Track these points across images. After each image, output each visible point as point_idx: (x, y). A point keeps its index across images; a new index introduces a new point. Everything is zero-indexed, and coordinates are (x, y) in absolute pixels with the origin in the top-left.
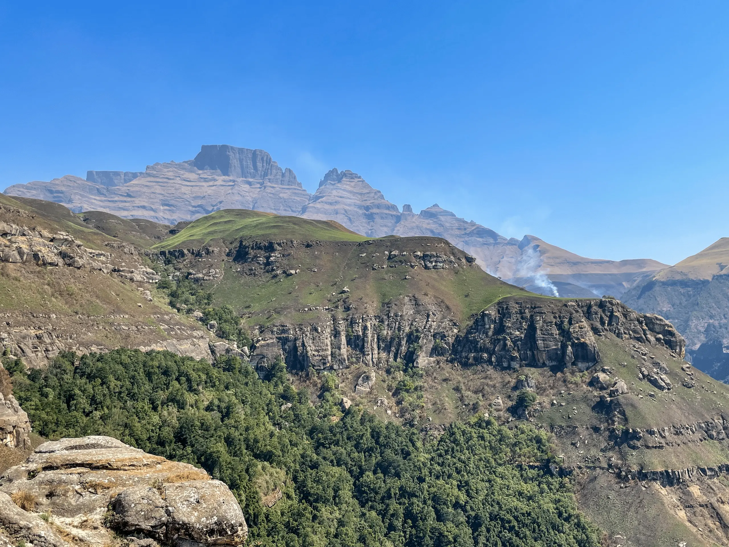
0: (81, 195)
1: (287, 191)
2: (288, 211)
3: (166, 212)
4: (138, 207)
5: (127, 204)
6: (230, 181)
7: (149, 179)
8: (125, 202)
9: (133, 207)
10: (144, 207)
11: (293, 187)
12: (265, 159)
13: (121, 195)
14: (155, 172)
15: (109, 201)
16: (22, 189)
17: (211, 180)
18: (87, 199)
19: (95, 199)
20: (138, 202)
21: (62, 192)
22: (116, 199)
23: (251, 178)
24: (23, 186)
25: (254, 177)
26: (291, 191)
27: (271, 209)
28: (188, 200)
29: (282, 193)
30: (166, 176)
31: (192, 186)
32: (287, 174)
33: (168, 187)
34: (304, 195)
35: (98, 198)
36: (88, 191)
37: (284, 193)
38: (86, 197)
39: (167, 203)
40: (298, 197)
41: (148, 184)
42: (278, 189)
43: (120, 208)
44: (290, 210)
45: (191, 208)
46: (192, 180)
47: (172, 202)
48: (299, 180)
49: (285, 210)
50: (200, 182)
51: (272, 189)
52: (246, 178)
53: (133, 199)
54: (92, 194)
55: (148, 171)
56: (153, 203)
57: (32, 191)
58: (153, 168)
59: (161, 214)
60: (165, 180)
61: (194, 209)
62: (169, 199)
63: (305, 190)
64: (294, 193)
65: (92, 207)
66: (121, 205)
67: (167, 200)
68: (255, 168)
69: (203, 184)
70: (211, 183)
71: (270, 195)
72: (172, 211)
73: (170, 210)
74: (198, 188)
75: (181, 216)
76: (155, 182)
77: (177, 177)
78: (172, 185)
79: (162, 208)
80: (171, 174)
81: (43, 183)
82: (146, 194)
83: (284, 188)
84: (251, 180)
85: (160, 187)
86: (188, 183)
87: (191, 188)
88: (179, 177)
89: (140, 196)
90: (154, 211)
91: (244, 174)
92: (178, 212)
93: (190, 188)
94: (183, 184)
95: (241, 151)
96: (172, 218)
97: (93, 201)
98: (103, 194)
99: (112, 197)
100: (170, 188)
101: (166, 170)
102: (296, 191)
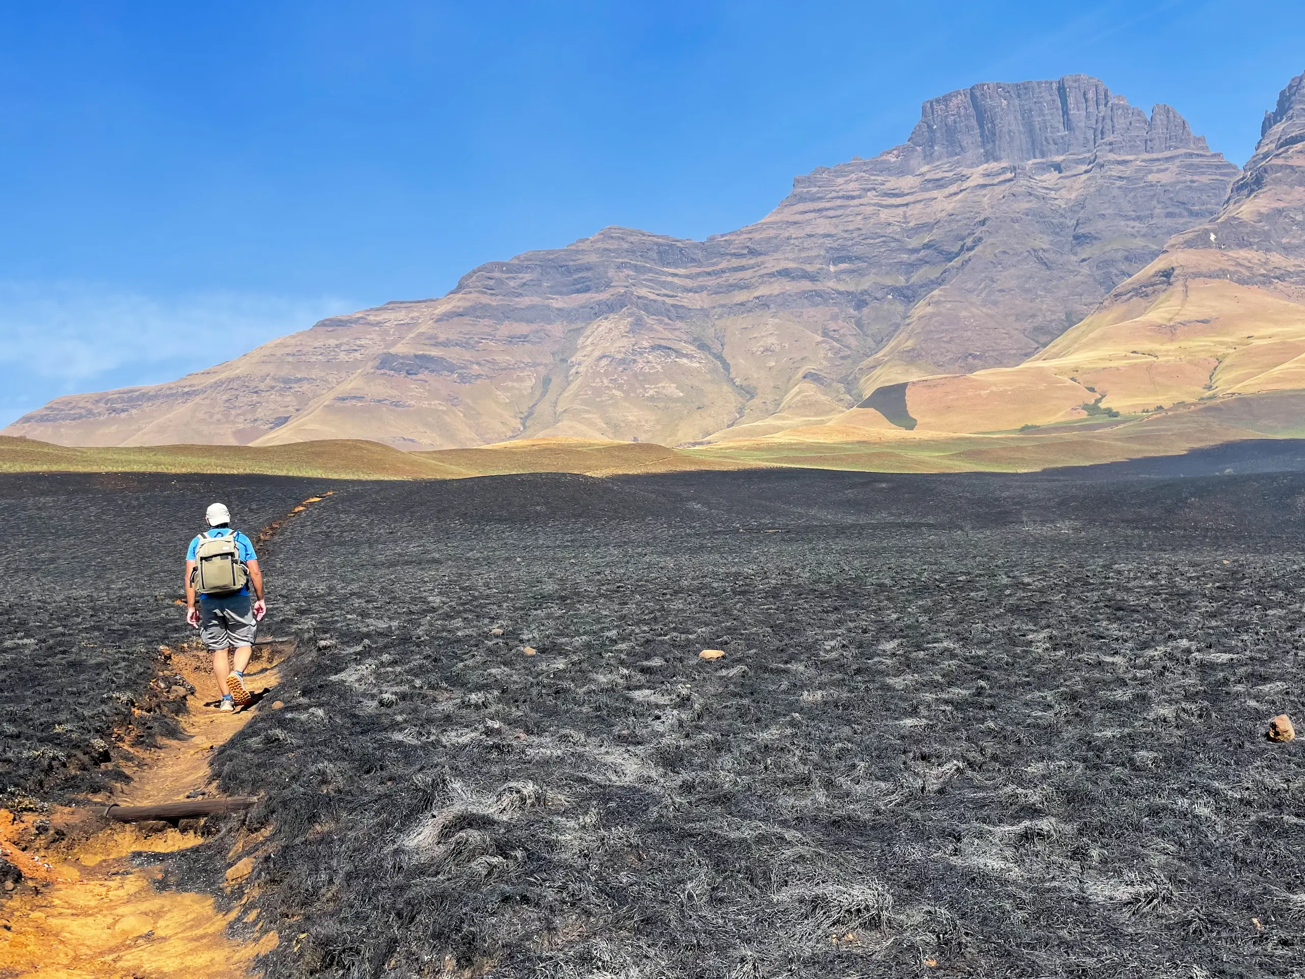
0: (636, 268)
1: (1166, 165)
2: (1180, 215)
3: (843, 277)
4: (772, 275)
5: (748, 274)
6: (1004, 170)
7: (801, 207)
8: (742, 268)
9: (762, 276)
10: (785, 273)
11: (1182, 151)
12: (1091, 95)
13: (734, 255)
14: (814, 190)
15: (709, 274)
16: (497, 274)
17: (952, 182)
18: (650, 276)
19: (675, 275)
20: (772, 263)
21: (588, 269)
22: (724, 265)
23: (1058, 153)
24: (500, 265)
25: (1064, 147)
26: (1177, 162)
27: (1127, 218)
28: (897, 237)
29: (1151, 172)
30: (840, 194)
31: (907, 205)
32: (1160, 119)
33: (848, 215)
34: (1218, 167)
35: (681, 271)
36: (655, 256)
37: (1159, 171)
38: (650, 270)
39: (844, 253)
40: (1203, 173)
41: (799, 218)
42: (1138, 163)
43: (731, 286)
44: (1186, 214)
45: (905, 256)
46: (906, 191)
47: (857, 250)
48: (1195, 131)
49: (1169, 215)
50: (927, 190)
51: (1121, 168)
52: (1043, 157)
53: (760, 259)
54: (669, 265)
55: (798, 190)
56: (810, 260)
57: (520, 275)
58: (810, 181)
59: (831, 284)
60: (839, 202)
61: (914, 257)
62: (850, 243)
63: (1218, 155)
64: (1189, 166)
65: (664, 291)
66: (733, 278)
67: (843, 248)
68: (1068, 124)
69: (935, 194)
70: (953, 188)
71: (1119, 183)
72: (858, 273)
73: (853, 271)
74: (920, 206)
75: (879, 280)
76: (814, 211)
77: (869, 190)
78: (858, 209)
79: (832, 268)
80: (852, 186)
81: (549, 252)
82: (792, 241)
83: (1158, 160)
84: (1058, 159)
85: (827, 221)
86: (898, 201)
87: (904, 209)
88: (874, 189)
89: (776, 249)
90: (812, 278)
91: (1035, 146)
92: (873, 271)
93: (900, 211)
94: (884, 203)
95: (1022, 89)
96: (860, 288)
97: (670, 279)
98: (693, 260)
99: (714, 264)
100: (851, 218)
101: (840, 180)
102: (1196, 160)
